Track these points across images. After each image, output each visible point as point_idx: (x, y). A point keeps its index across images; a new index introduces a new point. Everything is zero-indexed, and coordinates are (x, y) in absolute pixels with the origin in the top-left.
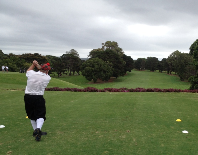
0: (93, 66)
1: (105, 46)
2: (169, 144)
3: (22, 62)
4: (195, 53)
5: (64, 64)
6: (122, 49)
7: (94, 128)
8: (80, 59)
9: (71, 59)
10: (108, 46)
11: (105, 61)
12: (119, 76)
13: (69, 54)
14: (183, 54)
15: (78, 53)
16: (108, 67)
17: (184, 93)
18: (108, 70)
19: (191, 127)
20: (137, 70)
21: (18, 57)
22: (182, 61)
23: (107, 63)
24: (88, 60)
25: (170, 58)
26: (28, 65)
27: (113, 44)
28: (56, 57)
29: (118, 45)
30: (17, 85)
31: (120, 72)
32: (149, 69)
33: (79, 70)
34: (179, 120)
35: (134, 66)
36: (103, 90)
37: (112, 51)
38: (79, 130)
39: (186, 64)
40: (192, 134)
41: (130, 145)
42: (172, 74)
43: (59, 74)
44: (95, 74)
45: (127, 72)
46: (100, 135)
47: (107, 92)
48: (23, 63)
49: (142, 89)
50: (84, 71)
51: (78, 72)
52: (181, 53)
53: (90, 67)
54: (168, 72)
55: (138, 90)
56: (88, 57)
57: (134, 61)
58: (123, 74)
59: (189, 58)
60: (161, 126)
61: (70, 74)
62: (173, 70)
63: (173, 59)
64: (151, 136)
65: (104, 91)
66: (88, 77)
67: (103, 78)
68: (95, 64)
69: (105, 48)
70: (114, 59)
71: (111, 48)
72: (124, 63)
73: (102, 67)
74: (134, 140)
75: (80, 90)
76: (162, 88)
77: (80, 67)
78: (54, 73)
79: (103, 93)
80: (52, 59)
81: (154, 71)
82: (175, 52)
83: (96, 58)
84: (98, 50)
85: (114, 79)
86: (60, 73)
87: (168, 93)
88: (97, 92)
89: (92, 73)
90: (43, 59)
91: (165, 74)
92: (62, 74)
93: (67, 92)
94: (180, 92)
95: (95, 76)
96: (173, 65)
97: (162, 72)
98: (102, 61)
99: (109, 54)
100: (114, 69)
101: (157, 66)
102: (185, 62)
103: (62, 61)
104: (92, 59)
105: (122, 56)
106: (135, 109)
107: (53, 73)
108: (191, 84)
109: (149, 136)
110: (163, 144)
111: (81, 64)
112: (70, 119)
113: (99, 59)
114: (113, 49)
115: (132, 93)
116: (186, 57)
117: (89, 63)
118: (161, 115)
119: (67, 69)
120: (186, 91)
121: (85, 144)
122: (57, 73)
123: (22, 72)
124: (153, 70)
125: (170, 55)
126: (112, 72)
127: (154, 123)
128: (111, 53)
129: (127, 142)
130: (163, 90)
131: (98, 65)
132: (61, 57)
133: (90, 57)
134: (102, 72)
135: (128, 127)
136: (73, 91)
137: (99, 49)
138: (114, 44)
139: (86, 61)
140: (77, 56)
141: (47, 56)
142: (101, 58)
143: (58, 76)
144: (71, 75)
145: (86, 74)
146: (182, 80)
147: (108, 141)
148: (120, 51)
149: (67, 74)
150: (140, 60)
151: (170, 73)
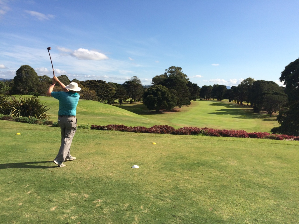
8: (142, 87)
15: (141, 80)
20: (202, 99)
25: (241, 86)
28: (118, 84)
32: (216, 98)
45: (191, 101)
56: (151, 85)
57: (199, 88)
66: (150, 106)
81: (222, 100)
86: (122, 101)
95: (158, 105)
97: (231, 102)
101: (225, 95)
119: (128, 97)
122: (118, 101)
124: (220, 98)
140: (139, 83)
143: (119, 104)
144: (132, 103)
145: (148, 103)
148: (185, 78)
149: (128, 101)
150: (205, 88)
151: (241, 103)
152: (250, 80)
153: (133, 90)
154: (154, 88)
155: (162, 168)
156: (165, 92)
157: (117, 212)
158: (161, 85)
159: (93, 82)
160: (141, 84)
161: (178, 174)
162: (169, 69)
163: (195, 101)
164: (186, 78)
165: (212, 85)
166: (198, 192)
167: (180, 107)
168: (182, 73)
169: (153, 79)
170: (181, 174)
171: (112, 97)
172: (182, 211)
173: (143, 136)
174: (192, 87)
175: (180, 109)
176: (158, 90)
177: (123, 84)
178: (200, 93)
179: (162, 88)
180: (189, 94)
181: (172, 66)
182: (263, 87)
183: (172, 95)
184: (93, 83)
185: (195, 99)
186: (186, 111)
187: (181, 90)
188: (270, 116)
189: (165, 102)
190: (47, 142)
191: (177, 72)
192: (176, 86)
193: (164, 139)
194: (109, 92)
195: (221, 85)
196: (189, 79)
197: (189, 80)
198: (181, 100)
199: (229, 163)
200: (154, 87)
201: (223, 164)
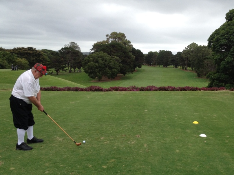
0: (97, 62)
1: (110, 38)
2: (185, 149)
3: (13, 58)
4: (214, 45)
5: (63, 59)
6: (130, 41)
7: (98, 133)
8: (82, 54)
9: (71, 53)
10: (114, 38)
11: (110, 56)
12: (128, 73)
13: (69, 47)
14: (200, 47)
15: (79, 46)
16: (114, 62)
17: (202, 91)
18: (114, 66)
19: (209, 130)
20: (148, 66)
21: (9, 52)
22: (199, 55)
23: (113, 57)
24: (91, 55)
25: (186, 52)
26: (20, 61)
27: (120, 36)
28: (53, 51)
29: (126, 37)
30: (8, 84)
31: (129, 69)
32: (162, 65)
33: (81, 66)
34: (196, 122)
35: (144, 60)
36: (109, 89)
37: (118, 44)
38: (81, 136)
39: (204, 58)
40: (211, 137)
41: (140, 151)
42: (188, 70)
43: (57, 71)
44: (100, 71)
45: (136, 68)
46: (106, 141)
47: (114, 91)
48: (15, 59)
49: (154, 87)
50: (86, 67)
51: (79, 68)
52: (198, 45)
53: (94, 62)
54: (184, 68)
55: (149, 88)
56: (91, 51)
57: (144, 55)
58: (132, 70)
59: (208, 51)
60: (176, 129)
61: (70, 71)
62: (189, 65)
63: (189, 52)
64: (165, 140)
65: (110, 91)
66: (92, 74)
67: (109, 75)
68: (99, 59)
69: (110, 40)
70: (122, 53)
71: (117, 40)
72: (133, 57)
73: (107, 62)
74: (145, 146)
75: (82, 90)
76: (176, 86)
77: (81, 63)
78: (52, 70)
79: (109, 92)
80: (49, 53)
81: (168, 66)
82: (191, 44)
83: (101, 52)
84: (101, 43)
85: (122, 76)
86: (59, 70)
87: (183, 91)
88: (102, 91)
89: (96, 69)
90: (38, 54)
91: (180, 70)
92: (61, 71)
93: (67, 91)
94: (197, 90)
95: (100, 73)
96: (189, 59)
97: (176, 68)
98: (107, 56)
99: (115, 47)
100: (121, 65)
101: (171, 61)
102: (203, 56)
103: (60, 55)
104: (96, 53)
105: (131, 49)
106: (146, 110)
107: (50, 69)
108: (210, 80)
109: (162, 141)
110: (178, 150)
111: (82, 60)
112: (71, 124)
113: (104, 53)
114: (120, 42)
115: (142, 92)
116: (204, 50)
117: (93, 58)
118: (176, 117)
119: (66, 66)
120: (204, 89)
121: (88, 152)
122: (54, 70)
123: (13, 69)
124: (166, 65)
125: (186, 48)
126: (119, 68)
127: (167, 126)
128: (118, 46)
129: (137, 149)
130: (178, 88)
131: (103, 60)
132: (60, 51)
133: (93, 51)
134: (108, 68)
135: (138, 132)
136: (73, 91)
137: (104, 41)
138: (122, 36)
139: (89, 56)
140: (78, 50)
141: (42, 50)
142: (106, 52)
143: (56, 74)
144: (72, 72)
145: (89, 71)
146: (199, 77)
147: (115, 147)
148: (128, 44)
151: (186, 69)
174: (136, 53)
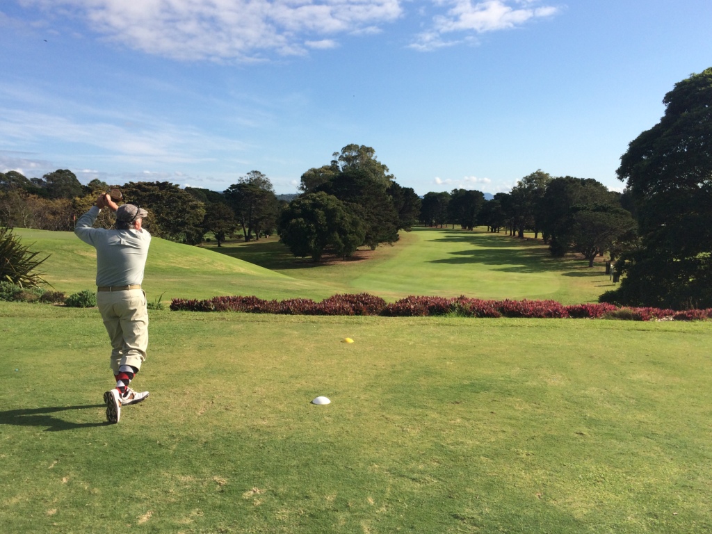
8: (276, 198)
13: (246, 183)
15: (271, 181)
25: (519, 193)
28: (212, 192)
32: (458, 224)
43: (219, 239)
52: (550, 177)
61: (248, 238)
78: (208, 235)
81: (474, 228)
86: (223, 235)
92: (227, 238)
97: (495, 232)
101: (482, 215)
122: (213, 235)
124: (469, 224)
125: (519, 183)
139: (292, 203)
140: (267, 189)
143: (217, 244)
144: (251, 240)
145: (293, 240)
148: (382, 173)
149: (240, 236)
150: (431, 197)
151: (521, 235)
152: (539, 177)
153: (253, 207)
154: (307, 201)
155: (389, 400)
156: (334, 210)
157: (311, 515)
158: (323, 193)
159: (146, 187)
160: (272, 190)
161: (434, 415)
162: (344, 152)
163: (410, 231)
164: (386, 174)
165: (449, 192)
166: (494, 455)
167: (373, 249)
168: (375, 161)
169: (302, 177)
170: (440, 413)
171: (196, 226)
172: (470, 503)
173: (314, 322)
174: (401, 196)
175: (373, 253)
176: (316, 205)
177: (224, 191)
178: (421, 210)
179: (328, 199)
180: (394, 215)
181: (350, 144)
182: (571, 192)
183: (352, 217)
184: (145, 190)
185: (407, 227)
186: (387, 257)
187: (375, 204)
188: (591, 265)
189: (337, 235)
190: (66, 346)
191: (362, 158)
192: (361, 194)
193: (368, 328)
194: (188, 213)
195: (471, 191)
196: (392, 176)
197: (393, 180)
198: (375, 229)
199: (546, 380)
200: (307, 198)
201: (532, 383)
